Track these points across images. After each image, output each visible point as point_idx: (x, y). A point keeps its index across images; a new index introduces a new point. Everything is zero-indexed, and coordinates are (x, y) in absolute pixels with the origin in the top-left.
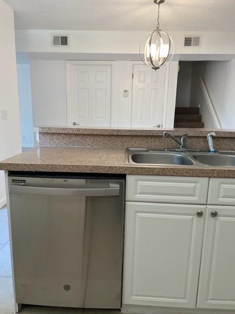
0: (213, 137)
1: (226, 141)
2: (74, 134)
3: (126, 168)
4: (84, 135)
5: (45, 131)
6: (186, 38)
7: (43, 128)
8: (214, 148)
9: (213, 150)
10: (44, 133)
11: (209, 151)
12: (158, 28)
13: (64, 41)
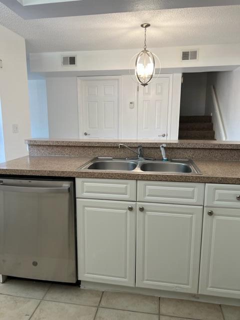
0: (165, 148)
1: (180, 151)
2: (55, 146)
3: (74, 173)
4: (63, 146)
5: (32, 143)
6: (183, 53)
7: (30, 141)
8: (166, 157)
9: (166, 159)
10: (32, 145)
11: (163, 160)
12: (145, 49)
13: (72, 61)
